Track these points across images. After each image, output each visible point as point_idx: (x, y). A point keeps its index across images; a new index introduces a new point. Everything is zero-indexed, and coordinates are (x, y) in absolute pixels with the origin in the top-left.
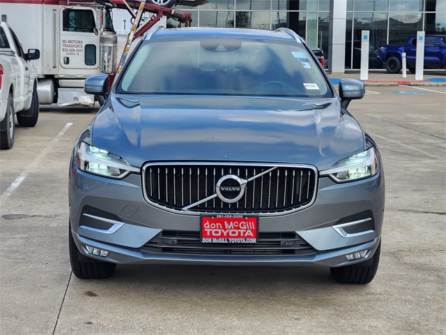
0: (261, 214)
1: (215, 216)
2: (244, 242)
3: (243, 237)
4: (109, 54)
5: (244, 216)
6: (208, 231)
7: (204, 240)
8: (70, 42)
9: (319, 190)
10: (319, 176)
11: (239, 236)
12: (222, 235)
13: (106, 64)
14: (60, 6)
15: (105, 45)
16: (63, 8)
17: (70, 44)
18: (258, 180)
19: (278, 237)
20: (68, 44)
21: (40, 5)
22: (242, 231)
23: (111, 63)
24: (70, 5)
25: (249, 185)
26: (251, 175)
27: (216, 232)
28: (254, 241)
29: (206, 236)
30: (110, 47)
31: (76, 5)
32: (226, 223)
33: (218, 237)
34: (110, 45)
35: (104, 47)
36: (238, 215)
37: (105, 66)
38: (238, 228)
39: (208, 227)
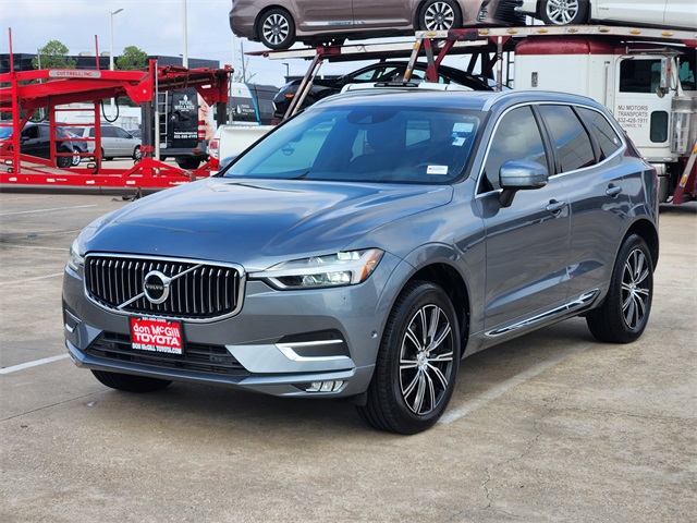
0: (190, 320)
1: (141, 318)
2: (170, 351)
3: (169, 346)
4: (683, 125)
5: (167, 321)
6: (138, 335)
7: (135, 346)
8: (628, 108)
9: (247, 296)
10: (248, 279)
11: (165, 345)
12: (150, 343)
13: (679, 140)
14: (617, 56)
15: (678, 111)
16: (621, 60)
17: (629, 111)
18: (183, 277)
19: (208, 350)
20: (626, 111)
21: (584, 56)
22: (168, 338)
23: (686, 139)
24: (630, 53)
25: (174, 283)
26: (176, 272)
27: (145, 338)
28: (179, 351)
29: (136, 342)
30: (685, 115)
31: (639, 53)
32: (152, 327)
33: (146, 344)
34: (685, 111)
35: (676, 114)
36: (162, 319)
37: (676, 144)
38: (163, 334)
39: (138, 331)
